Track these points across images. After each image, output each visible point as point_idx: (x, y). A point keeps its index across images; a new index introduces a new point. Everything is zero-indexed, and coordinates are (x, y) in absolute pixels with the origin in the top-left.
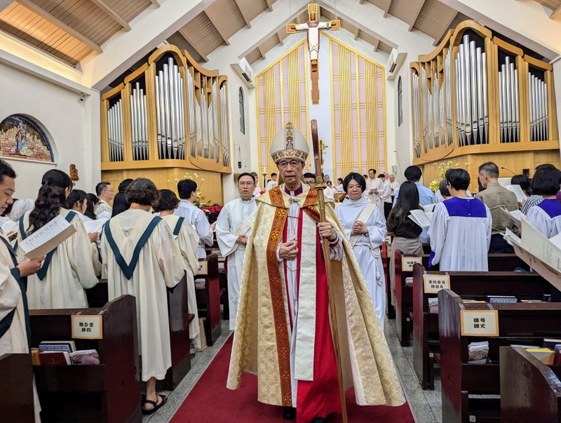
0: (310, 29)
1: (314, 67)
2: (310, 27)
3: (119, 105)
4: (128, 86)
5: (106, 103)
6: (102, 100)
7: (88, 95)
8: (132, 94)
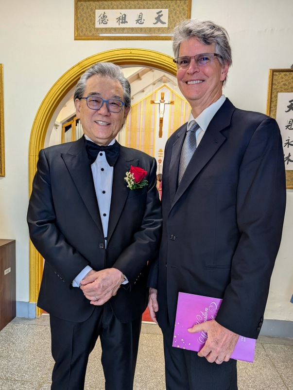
0: (161, 104)
1: (161, 121)
2: (161, 102)
3: (70, 130)
4: (75, 122)
5: (64, 129)
6: (62, 127)
7: (59, 126)
8: (76, 125)
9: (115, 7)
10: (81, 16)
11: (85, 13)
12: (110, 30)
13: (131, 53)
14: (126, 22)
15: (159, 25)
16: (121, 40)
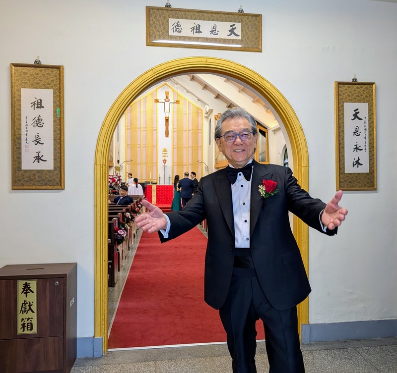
2: (166, 101)
9: (188, 17)
10: (154, 23)
11: (158, 20)
12: (184, 38)
13: (206, 61)
14: (200, 32)
15: (233, 37)
16: (195, 48)
